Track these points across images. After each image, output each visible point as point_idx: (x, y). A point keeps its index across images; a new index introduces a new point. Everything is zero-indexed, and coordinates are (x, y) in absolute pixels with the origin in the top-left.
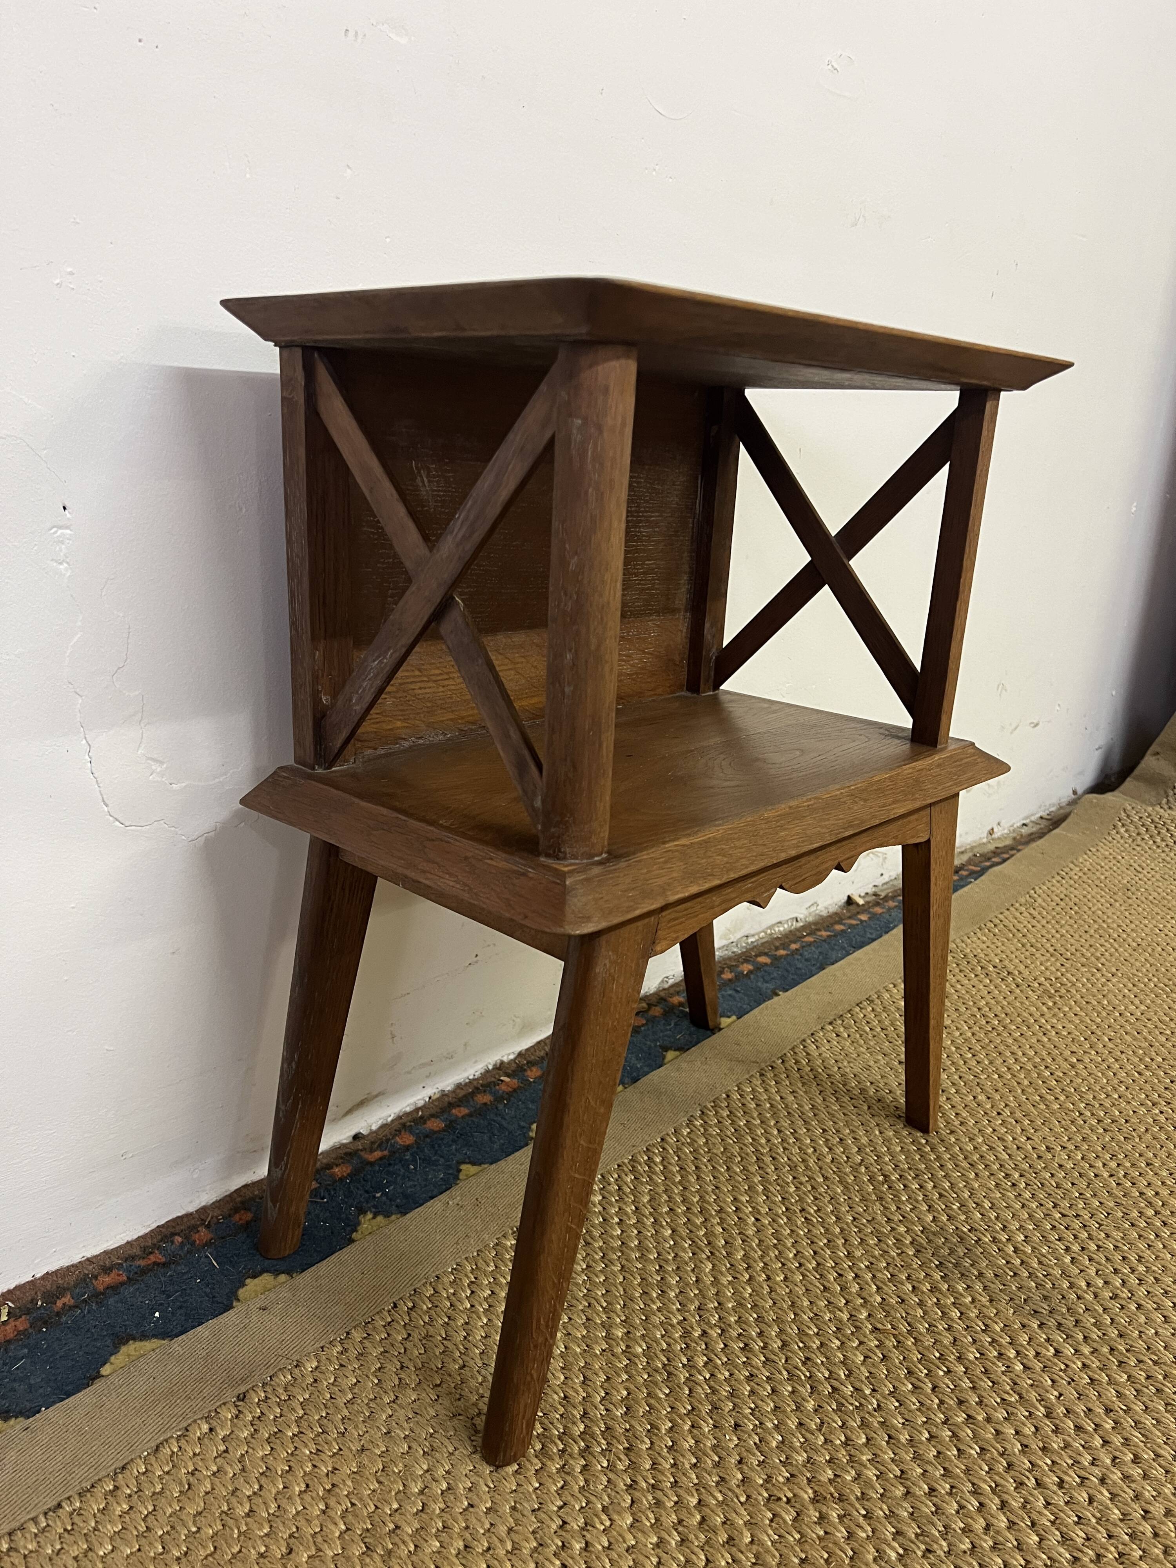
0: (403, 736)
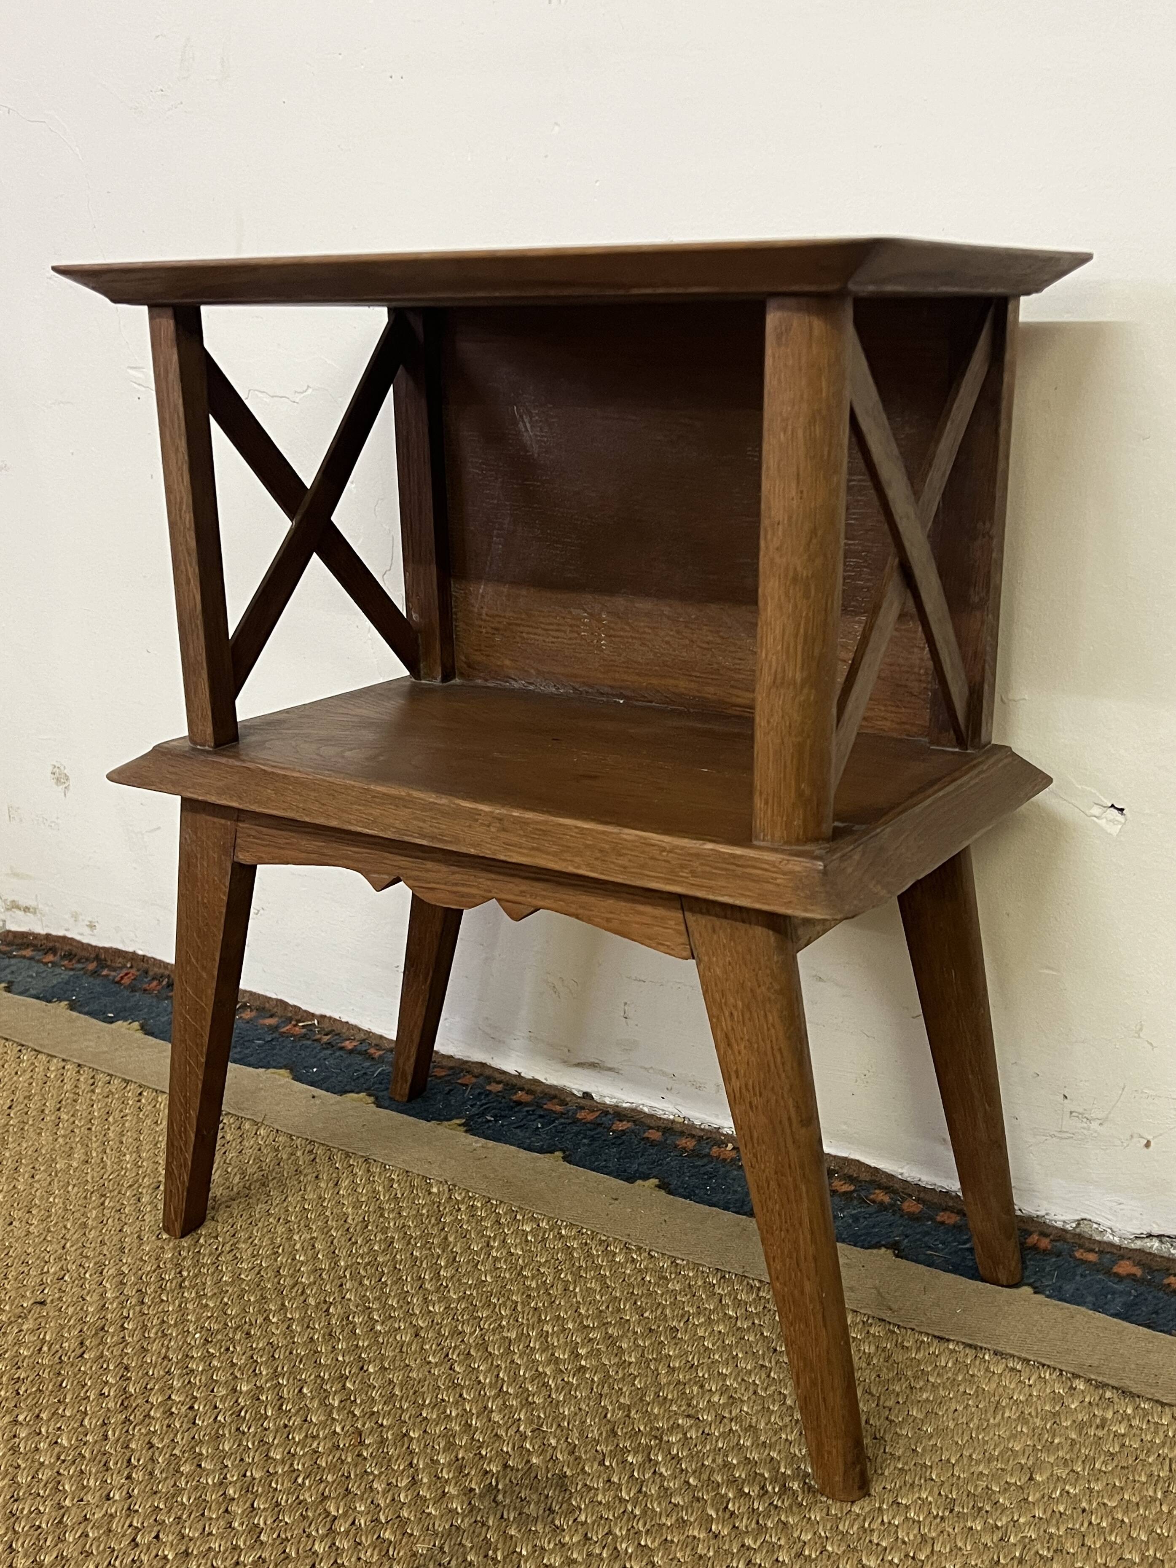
0: (513, 676)
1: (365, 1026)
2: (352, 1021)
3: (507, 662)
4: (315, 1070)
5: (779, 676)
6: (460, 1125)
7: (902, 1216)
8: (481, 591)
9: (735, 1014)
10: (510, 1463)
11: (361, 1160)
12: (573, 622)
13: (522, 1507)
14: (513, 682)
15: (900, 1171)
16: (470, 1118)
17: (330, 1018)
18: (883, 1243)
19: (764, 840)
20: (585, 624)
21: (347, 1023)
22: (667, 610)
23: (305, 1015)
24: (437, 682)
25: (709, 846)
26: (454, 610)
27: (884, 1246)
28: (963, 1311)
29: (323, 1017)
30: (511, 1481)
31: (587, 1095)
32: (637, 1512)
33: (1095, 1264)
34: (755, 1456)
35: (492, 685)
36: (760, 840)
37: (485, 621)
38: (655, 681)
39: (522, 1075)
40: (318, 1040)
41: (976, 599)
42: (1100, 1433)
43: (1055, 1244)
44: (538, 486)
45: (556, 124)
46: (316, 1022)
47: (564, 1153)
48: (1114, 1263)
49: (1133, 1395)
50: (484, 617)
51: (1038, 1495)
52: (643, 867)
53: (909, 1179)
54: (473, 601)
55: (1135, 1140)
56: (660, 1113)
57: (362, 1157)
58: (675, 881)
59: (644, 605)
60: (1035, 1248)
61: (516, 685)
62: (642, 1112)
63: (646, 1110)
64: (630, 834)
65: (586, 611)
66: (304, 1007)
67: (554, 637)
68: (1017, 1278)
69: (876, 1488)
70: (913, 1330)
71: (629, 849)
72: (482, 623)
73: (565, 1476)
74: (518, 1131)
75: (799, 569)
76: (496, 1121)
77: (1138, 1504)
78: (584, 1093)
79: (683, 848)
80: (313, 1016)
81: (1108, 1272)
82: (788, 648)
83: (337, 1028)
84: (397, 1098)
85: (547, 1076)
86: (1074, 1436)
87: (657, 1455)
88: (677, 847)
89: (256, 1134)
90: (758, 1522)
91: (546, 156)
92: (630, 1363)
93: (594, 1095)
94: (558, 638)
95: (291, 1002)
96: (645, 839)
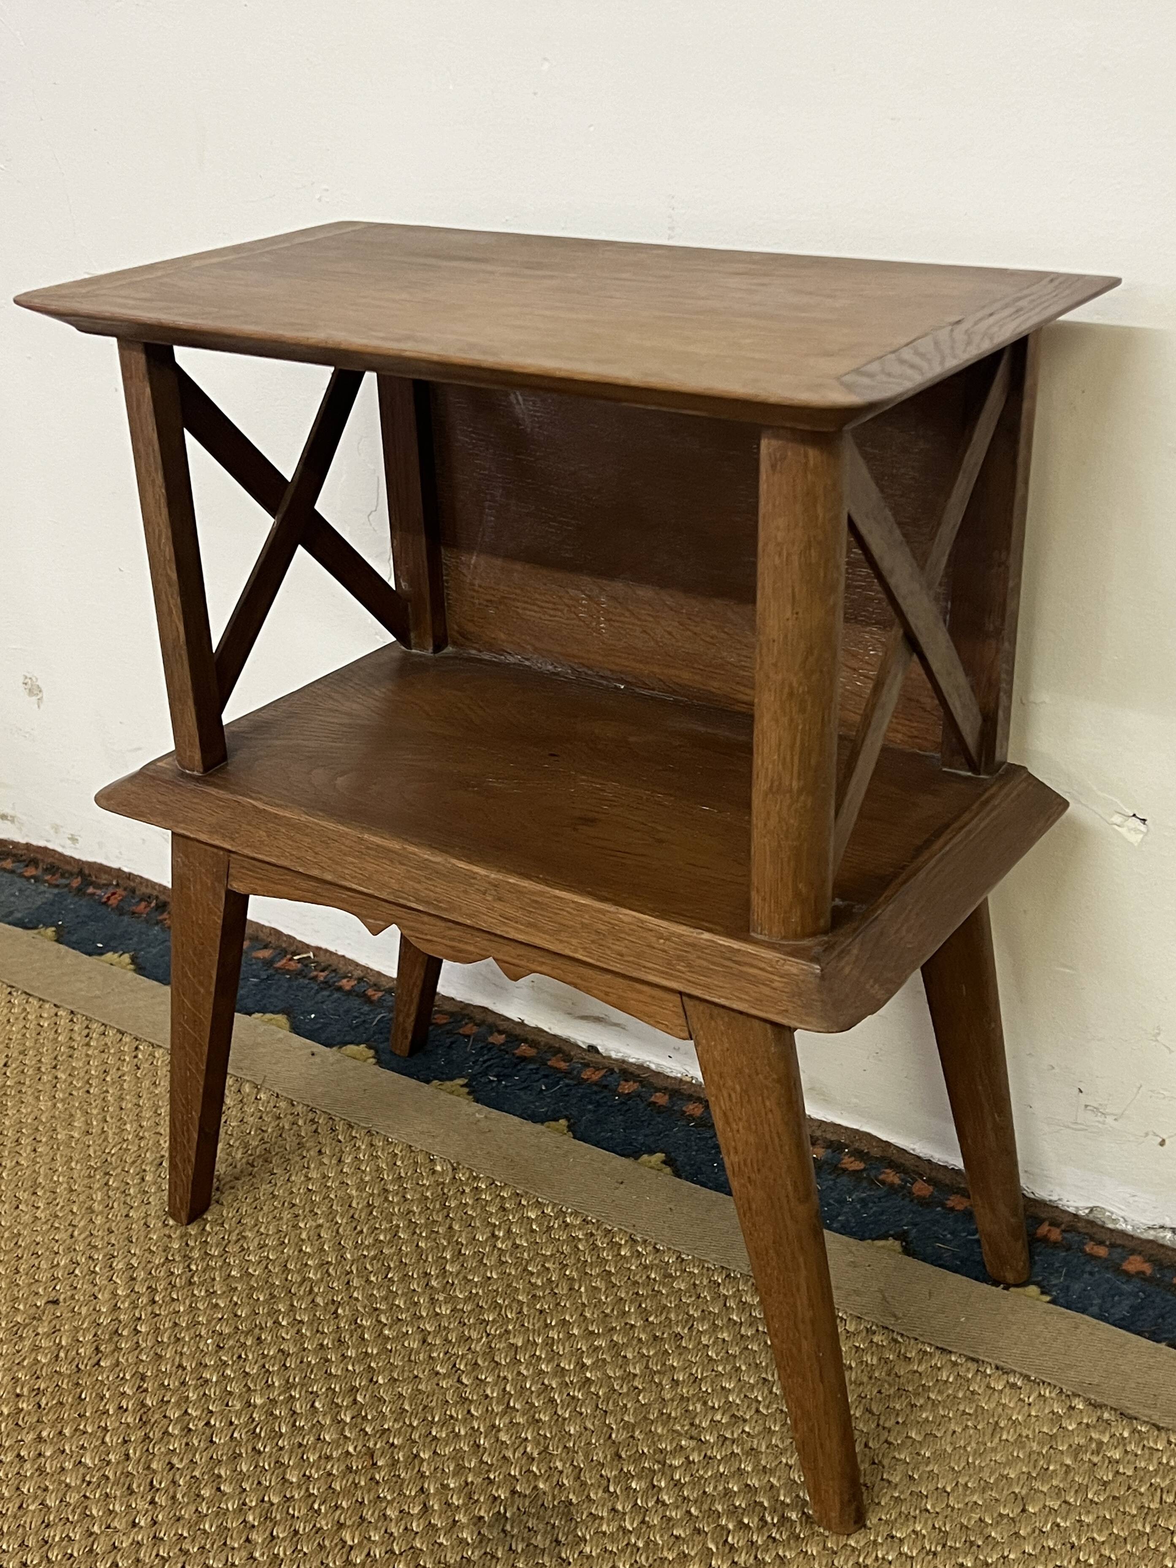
0: (508, 650)
1: (363, 961)
2: (349, 955)
3: (503, 636)
4: (313, 1016)
5: (776, 783)
6: (462, 1086)
7: (912, 1201)
8: (473, 562)
9: (733, 1095)
10: (518, 1488)
11: (363, 1132)
12: (571, 602)
13: (529, 1539)
14: (508, 657)
15: (912, 1146)
16: (472, 1078)
17: (326, 951)
18: (891, 1232)
19: (761, 934)
20: (583, 606)
21: (343, 956)
22: (670, 602)
23: (300, 946)
24: (429, 653)
25: (706, 936)
26: (445, 578)
27: (892, 1236)
28: (967, 1319)
29: (319, 949)
30: (519, 1509)
31: (593, 1049)
32: (640, 1544)
33: (1106, 1260)
34: (754, 1482)
35: (487, 657)
36: (757, 933)
37: (478, 592)
38: (656, 670)
39: (526, 1022)
40: (315, 978)
41: (991, 628)
42: (1095, 1459)
43: (1066, 1235)
44: (531, 461)
45: (545, 59)
46: (311, 955)
47: (569, 1120)
48: (1124, 1259)
49: (1132, 1418)
50: (476, 588)
51: (1029, 1529)
52: (639, 956)
53: (921, 1155)
54: (465, 571)
55: (1150, 1137)
56: (667, 1072)
57: (365, 1128)
58: (671, 975)
59: (645, 592)
60: (1045, 1239)
61: (512, 660)
62: (648, 1069)
63: (653, 1067)
64: (627, 915)
65: (583, 592)
66: (299, 938)
67: (551, 616)
68: (1025, 1277)
69: (872, 1520)
70: (916, 1339)
71: (626, 933)
72: (475, 594)
73: (571, 1503)
74: (522, 1093)
75: (795, 684)
76: (499, 1081)
77: (1125, 1539)
78: (589, 1046)
79: (680, 936)
80: (307, 947)
81: (1118, 1270)
82: (785, 759)
83: (334, 961)
84: (398, 1052)
85: (552, 1026)
86: (1068, 1462)
87: (660, 1481)
88: (673, 934)
89: (256, 1098)
90: (756, 1557)
91: (535, 94)
92: (635, 1375)
93: (599, 1048)
94: (555, 616)
95: (286, 931)
96: (642, 921)
